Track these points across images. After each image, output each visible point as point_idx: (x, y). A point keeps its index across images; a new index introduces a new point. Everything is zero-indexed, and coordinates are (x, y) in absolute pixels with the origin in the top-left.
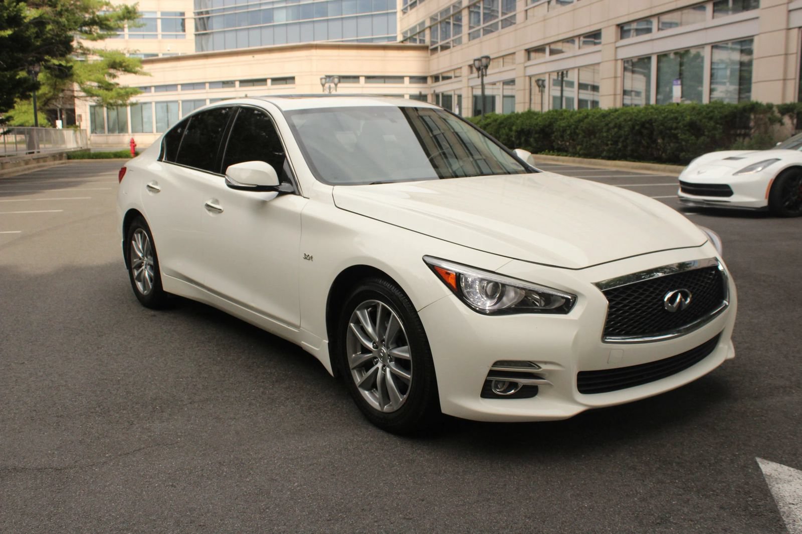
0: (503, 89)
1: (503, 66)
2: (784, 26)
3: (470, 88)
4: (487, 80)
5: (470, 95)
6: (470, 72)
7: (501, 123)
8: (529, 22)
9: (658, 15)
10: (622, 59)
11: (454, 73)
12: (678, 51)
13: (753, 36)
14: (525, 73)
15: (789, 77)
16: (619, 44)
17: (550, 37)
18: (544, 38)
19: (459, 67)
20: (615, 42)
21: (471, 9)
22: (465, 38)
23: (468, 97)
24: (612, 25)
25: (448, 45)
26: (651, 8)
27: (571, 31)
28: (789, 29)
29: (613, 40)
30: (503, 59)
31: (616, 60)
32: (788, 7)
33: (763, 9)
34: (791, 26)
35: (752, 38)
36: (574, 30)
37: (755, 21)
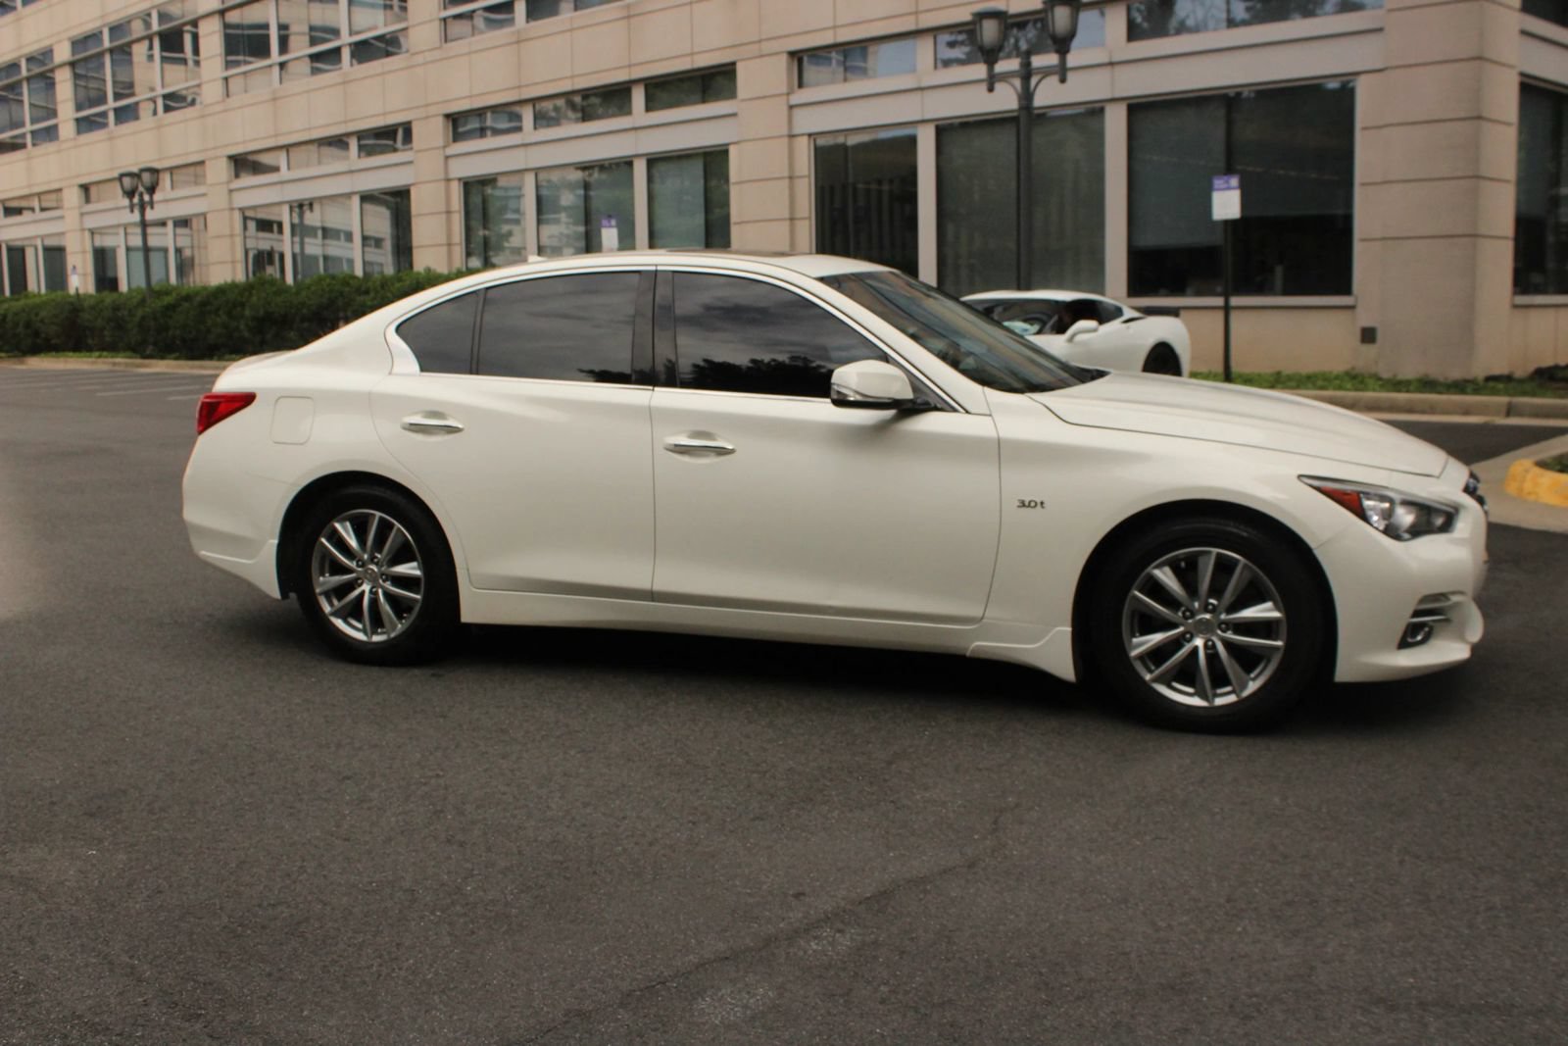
0: (175, 235)
1: (172, 188)
2: (785, 131)
3: (87, 234)
4: (150, 215)
5: (89, 248)
6: (83, 199)
7: (204, 304)
8: (233, 101)
9: (533, 101)
10: (460, 179)
11: (40, 201)
12: (602, 163)
13: (728, 145)
14: (230, 201)
15: (798, 215)
16: (450, 151)
17: (291, 133)
18: (276, 136)
19: (56, 186)
20: (445, 147)
21: (78, 71)
22: (67, 129)
23: (84, 252)
24: (437, 115)
25: (20, 141)
26: (519, 87)
27: (340, 123)
28: (792, 136)
29: (440, 142)
30: (171, 174)
31: (448, 180)
32: (788, 100)
33: (743, 100)
34: (796, 131)
35: (724, 148)
36: (345, 122)
37: (730, 120)
